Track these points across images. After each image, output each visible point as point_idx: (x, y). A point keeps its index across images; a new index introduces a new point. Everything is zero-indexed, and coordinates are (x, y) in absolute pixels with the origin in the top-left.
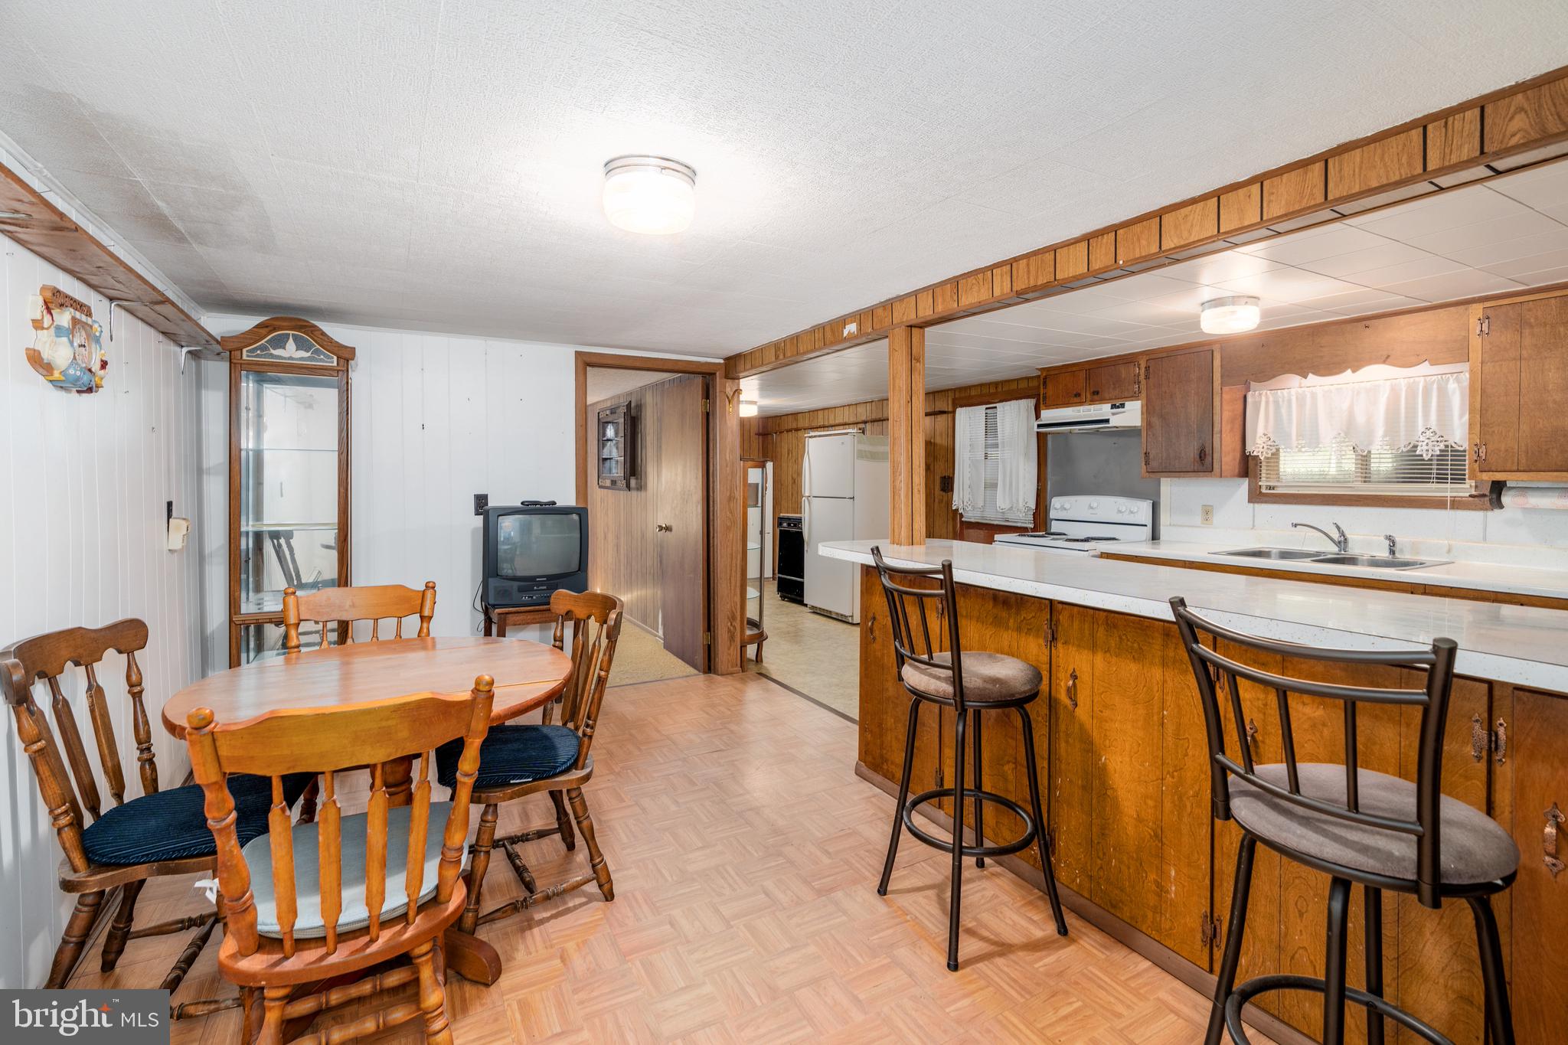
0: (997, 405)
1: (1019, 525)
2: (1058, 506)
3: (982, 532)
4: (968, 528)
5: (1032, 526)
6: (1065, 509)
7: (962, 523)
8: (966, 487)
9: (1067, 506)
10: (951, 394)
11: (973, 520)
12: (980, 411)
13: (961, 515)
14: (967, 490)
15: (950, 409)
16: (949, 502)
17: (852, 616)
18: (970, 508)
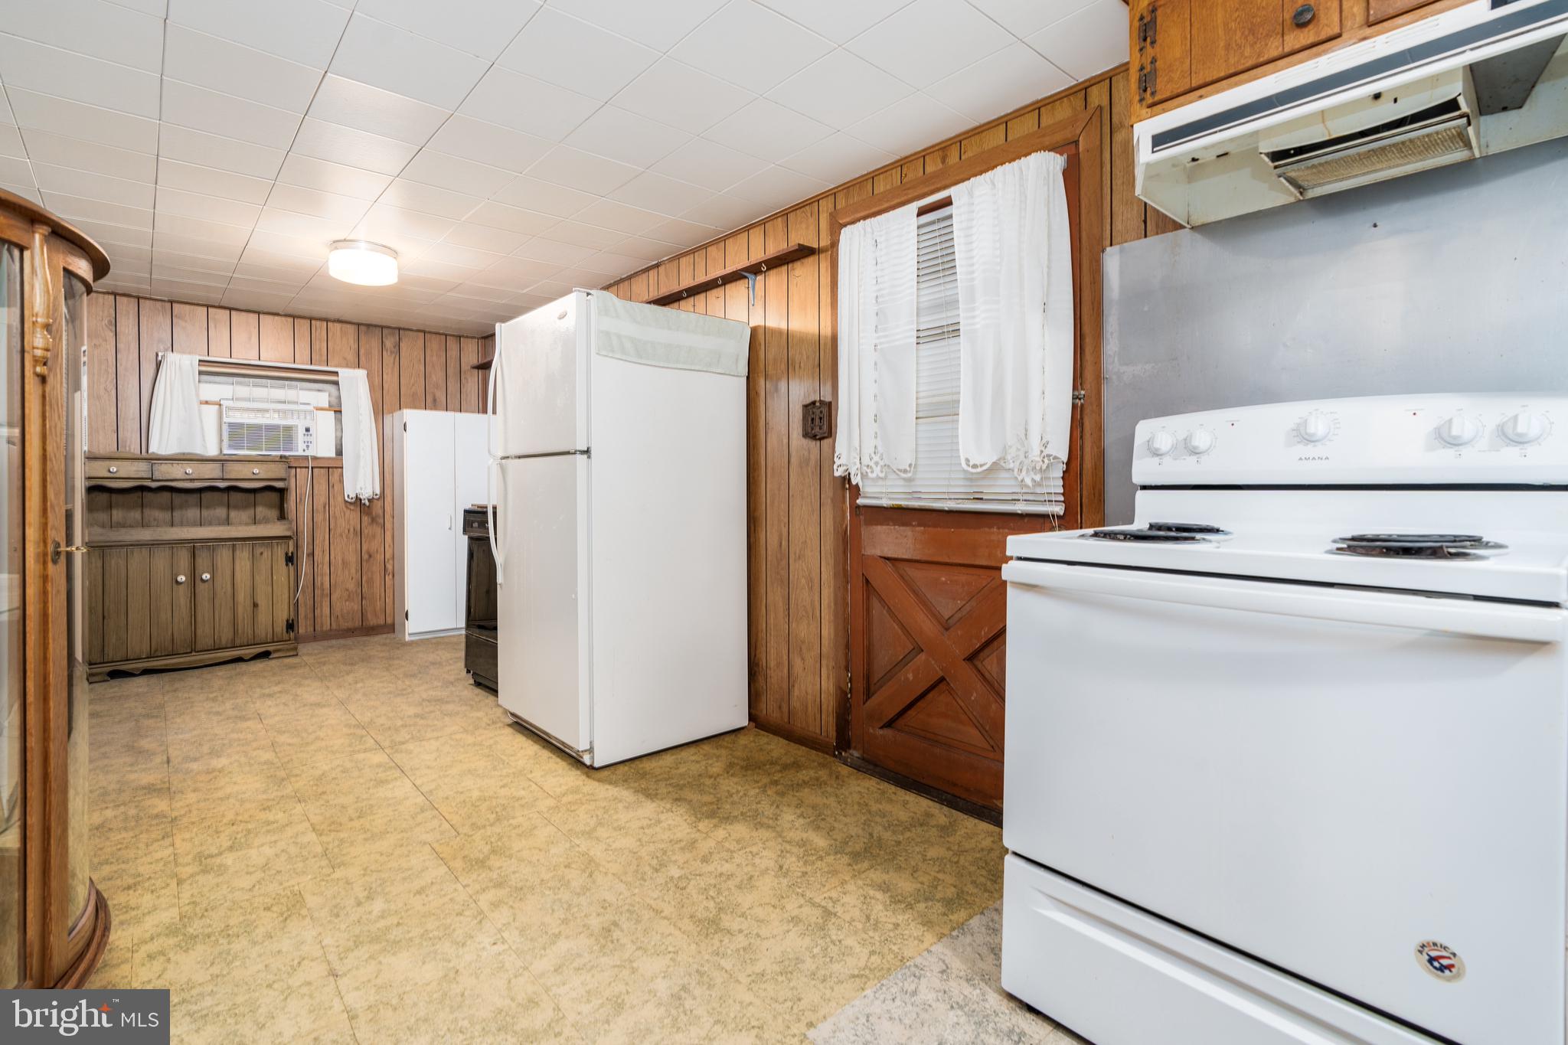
0: (952, 192)
1: (1020, 508)
2: (1164, 442)
3: (908, 531)
4: (871, 522)
5: (1059, 509)
6: (1194, 452)
7: (857, 509)
8: (867, 419)
9: (1201, 441)
10: (826, 206)
11: (885, 502)
12: (903, 222)
13: (856, 491)
14: (869, 427)
15: (825, 242)
16: (826, 461)
17: (591, 750)
18: (877, 470)
